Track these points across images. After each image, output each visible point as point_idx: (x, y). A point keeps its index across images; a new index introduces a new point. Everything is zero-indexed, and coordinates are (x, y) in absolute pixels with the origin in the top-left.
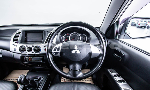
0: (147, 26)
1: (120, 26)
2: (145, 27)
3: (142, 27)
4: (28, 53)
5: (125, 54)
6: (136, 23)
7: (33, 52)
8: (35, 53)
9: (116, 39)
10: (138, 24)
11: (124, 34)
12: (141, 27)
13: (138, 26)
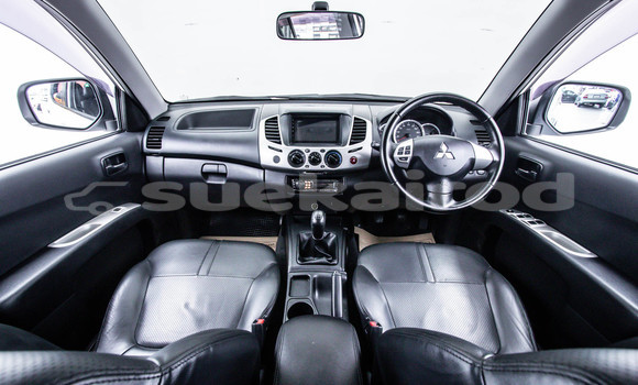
0: (608, 100)
1: (532, 103)
2: (601, 105)
3: (594, 104)
4: (312, 167)
5: (542, 163)
6: (576, 92)
7: (323, 166)
8: (327, 168)
9: (521, 135)
10: (583, 95)
11: (542, 123)
12: (590, 106)
13: (582, 101)
